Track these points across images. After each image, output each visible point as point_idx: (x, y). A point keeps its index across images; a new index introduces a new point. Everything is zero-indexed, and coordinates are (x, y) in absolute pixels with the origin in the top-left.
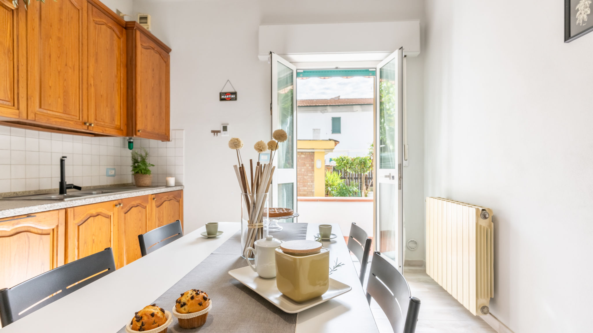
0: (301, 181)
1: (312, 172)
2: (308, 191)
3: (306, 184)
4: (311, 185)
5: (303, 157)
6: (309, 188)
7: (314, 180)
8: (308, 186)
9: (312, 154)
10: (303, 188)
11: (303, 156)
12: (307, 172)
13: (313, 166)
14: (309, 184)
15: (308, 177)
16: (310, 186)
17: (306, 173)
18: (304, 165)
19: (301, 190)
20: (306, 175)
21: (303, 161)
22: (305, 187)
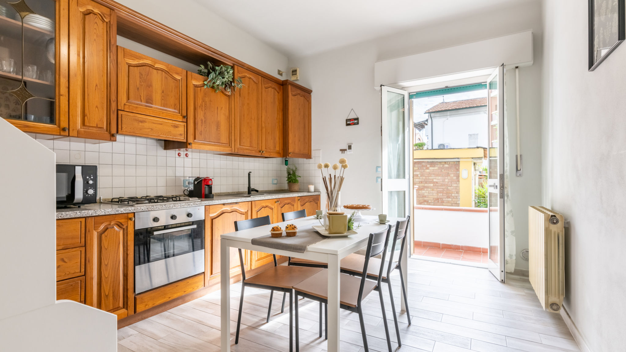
0: (444, 192)
1: (458, 183)
2: (452, 202)
3: (450, 195)
4: (456, 197)
5: (446, 167)
6: (453, 200)
7: (459, 191)
8: (452, 197)
9: (457, 163)
10: (446, 199)
11: (446, 166)
12: (451, 183)
13: (458, 177)
14: (453, 195)
15: (452, 188)
16: (455, 197)
17: (450, 183)
18: (448, 175)
19: (445, 202)
20: (451, 185)
21: (447, 171)
22: (449, 198)
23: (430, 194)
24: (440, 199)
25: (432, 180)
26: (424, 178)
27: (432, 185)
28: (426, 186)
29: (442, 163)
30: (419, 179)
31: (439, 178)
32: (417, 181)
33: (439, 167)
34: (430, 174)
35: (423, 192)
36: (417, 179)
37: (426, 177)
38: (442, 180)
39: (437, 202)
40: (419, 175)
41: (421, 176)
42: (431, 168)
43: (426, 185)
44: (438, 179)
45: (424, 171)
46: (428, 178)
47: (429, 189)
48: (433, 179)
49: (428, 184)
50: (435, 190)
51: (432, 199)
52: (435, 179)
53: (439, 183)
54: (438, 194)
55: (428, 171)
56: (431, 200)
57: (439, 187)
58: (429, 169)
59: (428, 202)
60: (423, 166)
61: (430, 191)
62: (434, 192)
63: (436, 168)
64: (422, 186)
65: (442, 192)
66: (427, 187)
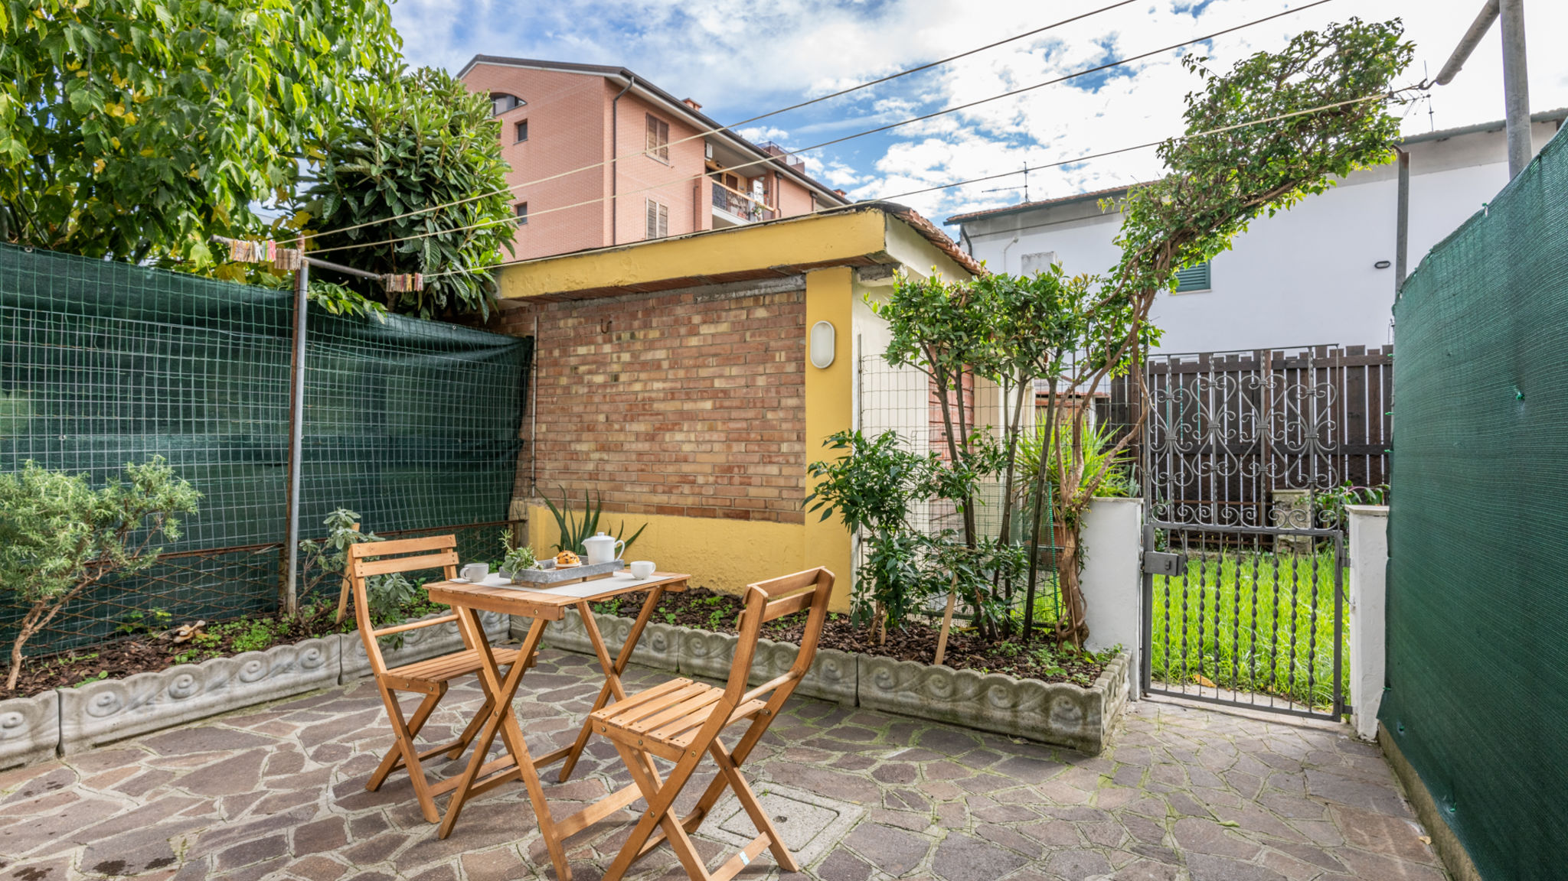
0: (753, 436)
1: (798, 389)
2: (782, 482)
3: (774, 448)
4: (795, 455)
5: (760, 320)
6: (786, 471)
8: (780, 459)
9: (799, 301)
10: (760, 469)
11: (761, 313)
12: (778, 392)
13: (801, 362)
14: (785, 447)
15: (781, 414)
16: (792, 460)
17: (773, 394)
18: (766, 355)
19: (756, 480)
20: (775, 404)
21: (764, 339)
22: (771, 462)
23: (703, 447)
24: (736, 470)
25: (708, 383)
26: (681, 373)
27: (708, 405)
28: (688, 412)
29: (745, 303)
30: (665, 380)
31: (735, 371)
32: (658, 390)
33: (733, 323)
34: (701, 355)
35: (679, 437)
36: (657, 380)
37: (687, 369)
38: (742, 382)
39: (726, 481)
40: (665, 365)
41: (671, 368)
42: (705, 330)
43: (688, 406)
44: (731, 377)
45: (681, 346)
46: (693, 373)
47: (699, 427)
48: (712, 378)
49: (695, 401)
50: (720, 425)
51: (708, 469)
52: (721, 376)
53: (732, 394)
54: (729, 447)
55: (694, 341)
56: (705, 475)
57: (734, 414)
58: (697, 334)
59: (694, 482)
60: (677, 321)
61: (703, 431)
62: (715, 437)
63: (723, 327)
64: (675, 412)
65: (744, 435)
66: (692, 417)
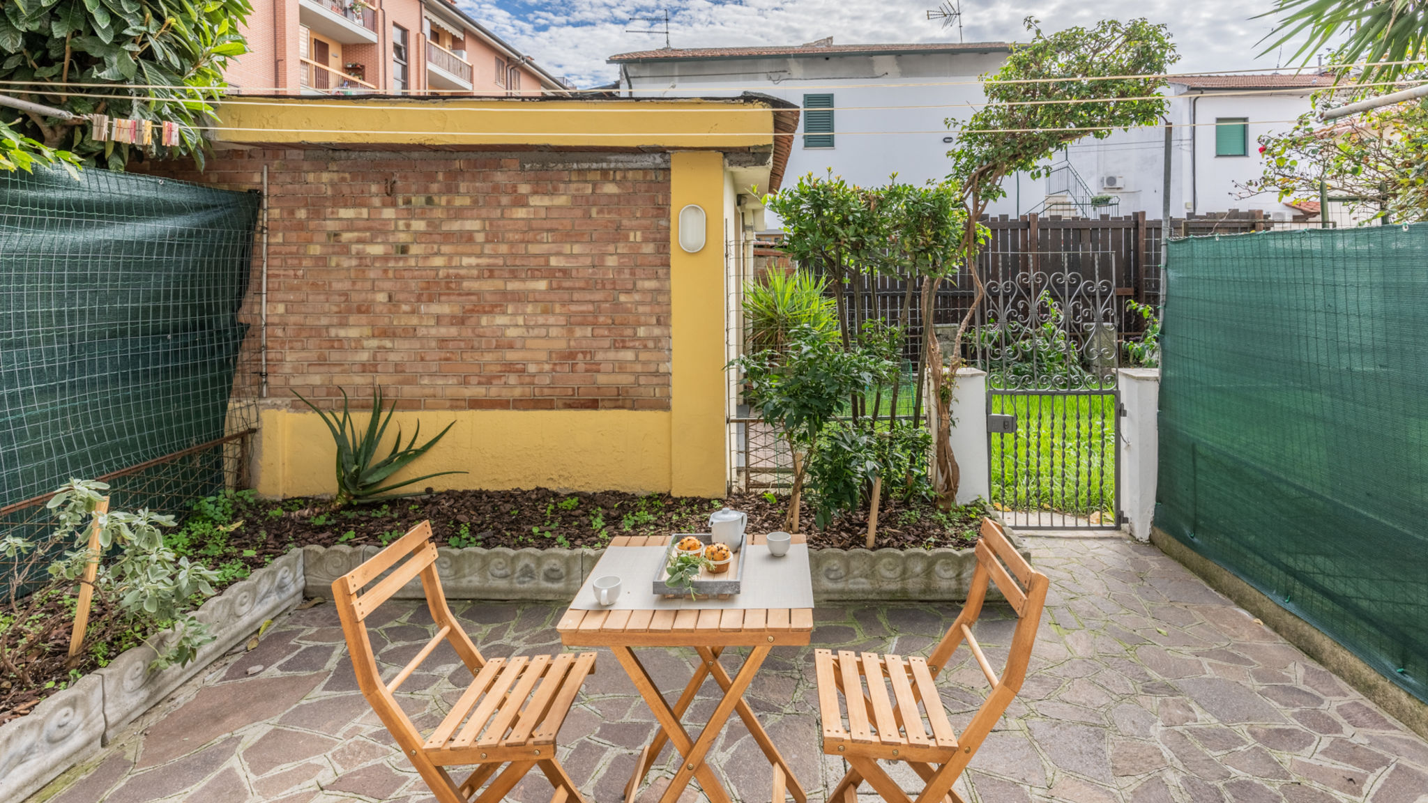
0: (601, 319)
1: (661, 272)
2: (639, 368)
3: (629, 332)
4: (657, 340)
5: (610, 196)
6: (643, 356)
7: (669, 314)
9: (660, 179)
10: (611, 355)
11: (611, 188)
12: (633, 274)
13: (663, 243)
14: (642, 332)
15: (637, 297)
16: (651, 344)
17: (626, 275)
18: (618, 234)
19: (602, 367)
20: (630, 286)
21: (614, 216)
22: (624, 347)
23: (536, 332)
24: (580, 356)
25: (542, 261)
26: (503, 249)
27: (542, 285)
28: (513, 292)
29: (590, 176)
30: (479, 256)
31: (577, 249)
32: (470, 267)
33: (574, 197)
34: (531, 230)
35: (500, 320)
36: (469, 255)
37: (512, 244)
38: (588, 261)
39: (567, 368)
40: (480, 237)
41: (487, 241)
42: (535, 201)
43: (512, 286)
44: (572, 255)
45: (502, 217)
46: (521, 249)
47: (530, 309)
48: (547, 256)
49: (524, 280)
50: (558, 308)
51: (543, 356)
52: (558, 254)
53: (574, 273)
54: (571, 331)
55: (521, 213)
56: (538, 363)
57: (576, 296)
58: (526, 205)
59: (523, 371)
60: (496, 188)
61: (535, 315)
62: (551, 320)
63: (561, 200)
64: (495, 292)
65: (590, 319)
66: (519, 298)
